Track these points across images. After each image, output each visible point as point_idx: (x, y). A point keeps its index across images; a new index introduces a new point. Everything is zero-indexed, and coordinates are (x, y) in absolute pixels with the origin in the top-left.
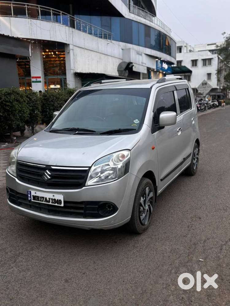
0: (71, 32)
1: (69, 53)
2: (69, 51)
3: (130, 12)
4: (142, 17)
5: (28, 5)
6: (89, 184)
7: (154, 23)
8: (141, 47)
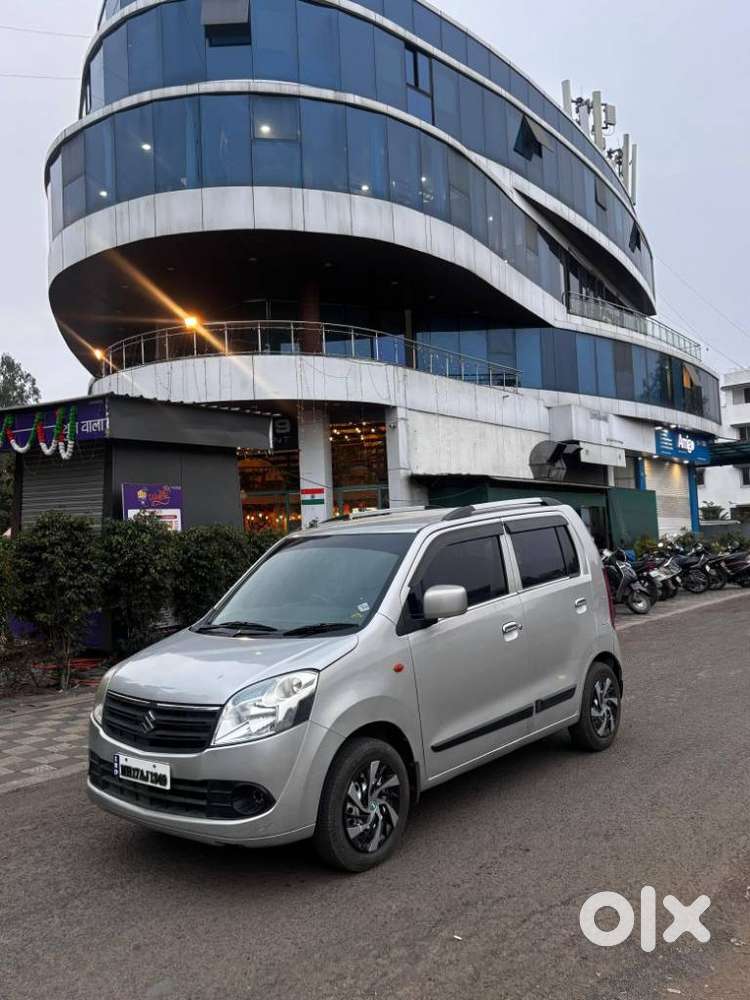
0: (401, 378)
1: (394, 427)
2: (396, 422)
3: (568, 312)
4: (606, 322)
5: (296, 325)
6: (218, 743)
7: (653, 337)
8: (603, 399)
